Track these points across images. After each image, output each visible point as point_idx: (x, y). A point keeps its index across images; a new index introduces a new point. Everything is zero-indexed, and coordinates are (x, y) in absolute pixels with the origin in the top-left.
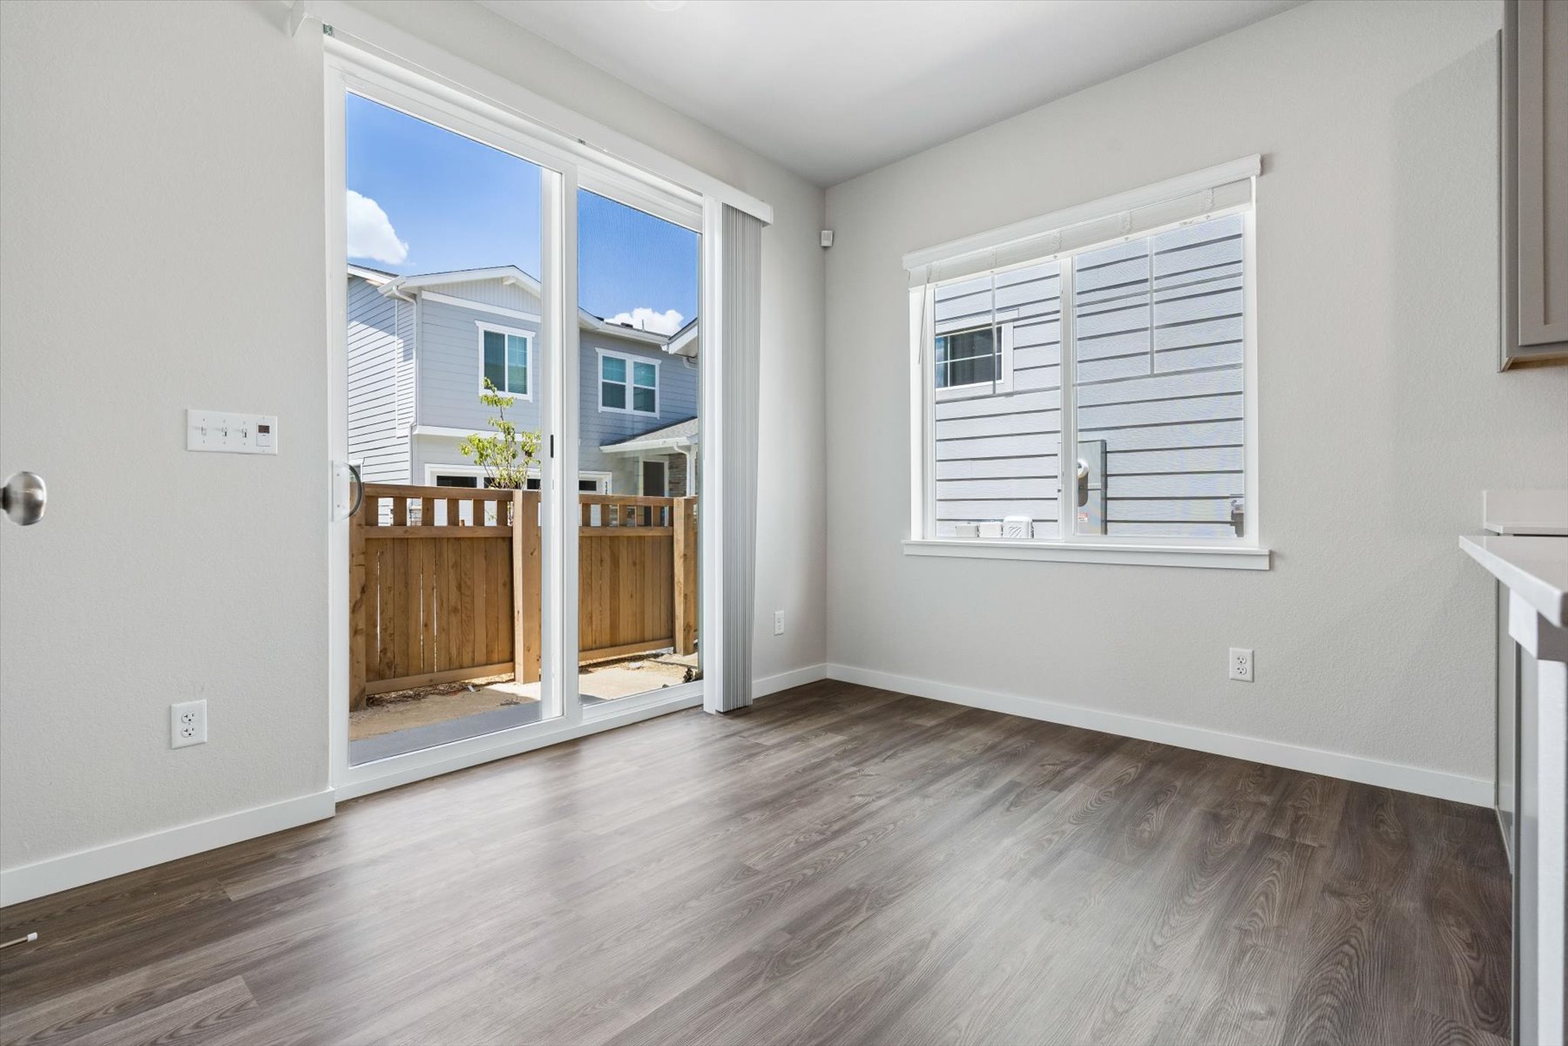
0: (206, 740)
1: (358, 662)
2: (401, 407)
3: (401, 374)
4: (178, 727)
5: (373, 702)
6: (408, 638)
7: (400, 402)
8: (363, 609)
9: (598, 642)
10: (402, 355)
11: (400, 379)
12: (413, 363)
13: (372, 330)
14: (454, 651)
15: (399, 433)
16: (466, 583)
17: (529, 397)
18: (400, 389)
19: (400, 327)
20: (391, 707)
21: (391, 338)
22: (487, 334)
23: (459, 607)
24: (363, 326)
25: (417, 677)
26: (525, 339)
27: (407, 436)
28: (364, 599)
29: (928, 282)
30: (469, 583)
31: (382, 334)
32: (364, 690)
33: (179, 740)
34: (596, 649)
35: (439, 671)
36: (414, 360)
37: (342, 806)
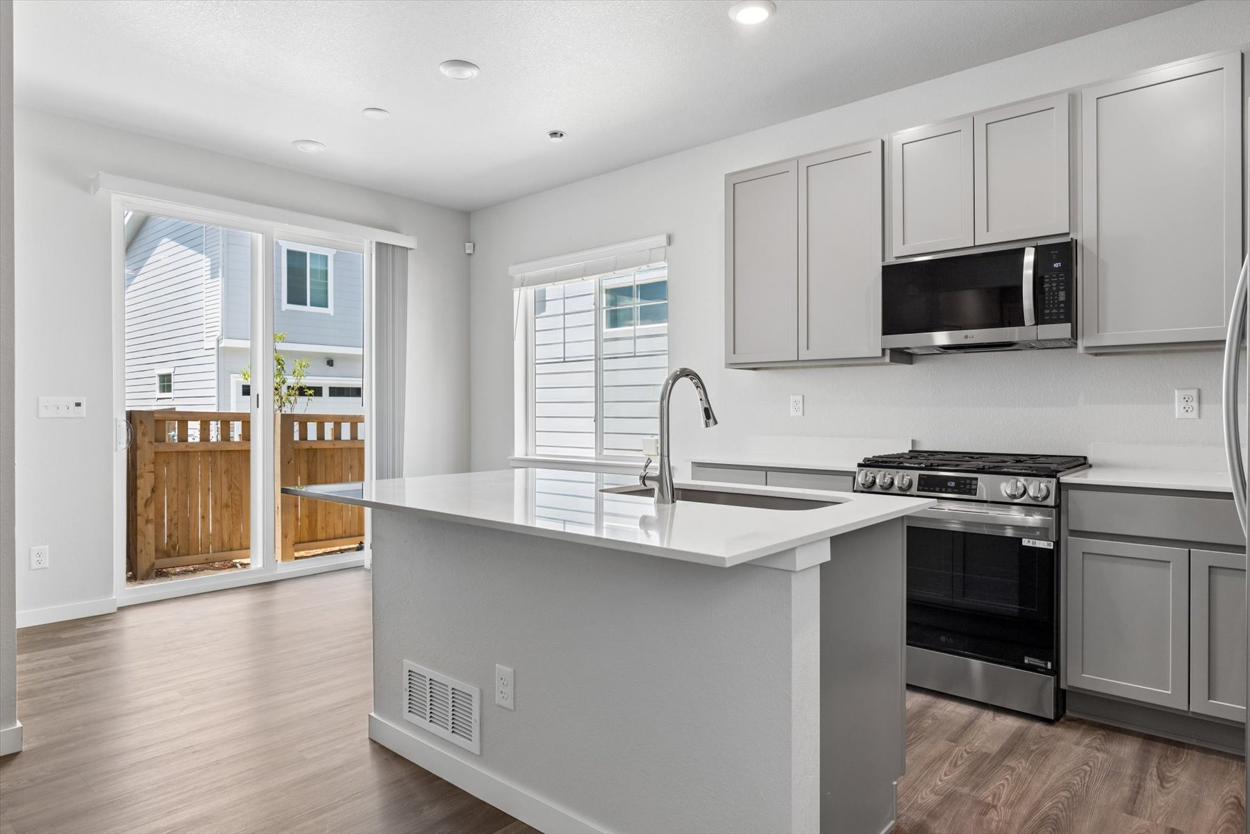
0: (48, 566)
1: (149, 544)
2: (208, 321)
3: (208, 290)
4: (34, 559)
5: (161, 574)
6: (189, 526)
7: (208, 317)
8: (153, 505)
9: (347, 532)
10: (209, 272)
11: (208, 295)
12: (219, 281)
13: (182, 248)
14: (226, 538)
15: (207, 345)
16: (235, 485)
17: (330, 310)
18: (207, 304)
19: (209, 246)
20: (173, 577)
21: (199, 256)
22: (290, 252)
23: (230, 504)
24: (174, 243)
25: (195, 556)
26: (327, 257)
27: (213, 349)
28: (154, 496)
29: (522, 286)
30: (238, 485)
31: (191, 252)
32: (154, 564)
33: (35, 566)
34: (346, 537)
35: (214, 552)
36: (220, 278)
37: (120, 609)
